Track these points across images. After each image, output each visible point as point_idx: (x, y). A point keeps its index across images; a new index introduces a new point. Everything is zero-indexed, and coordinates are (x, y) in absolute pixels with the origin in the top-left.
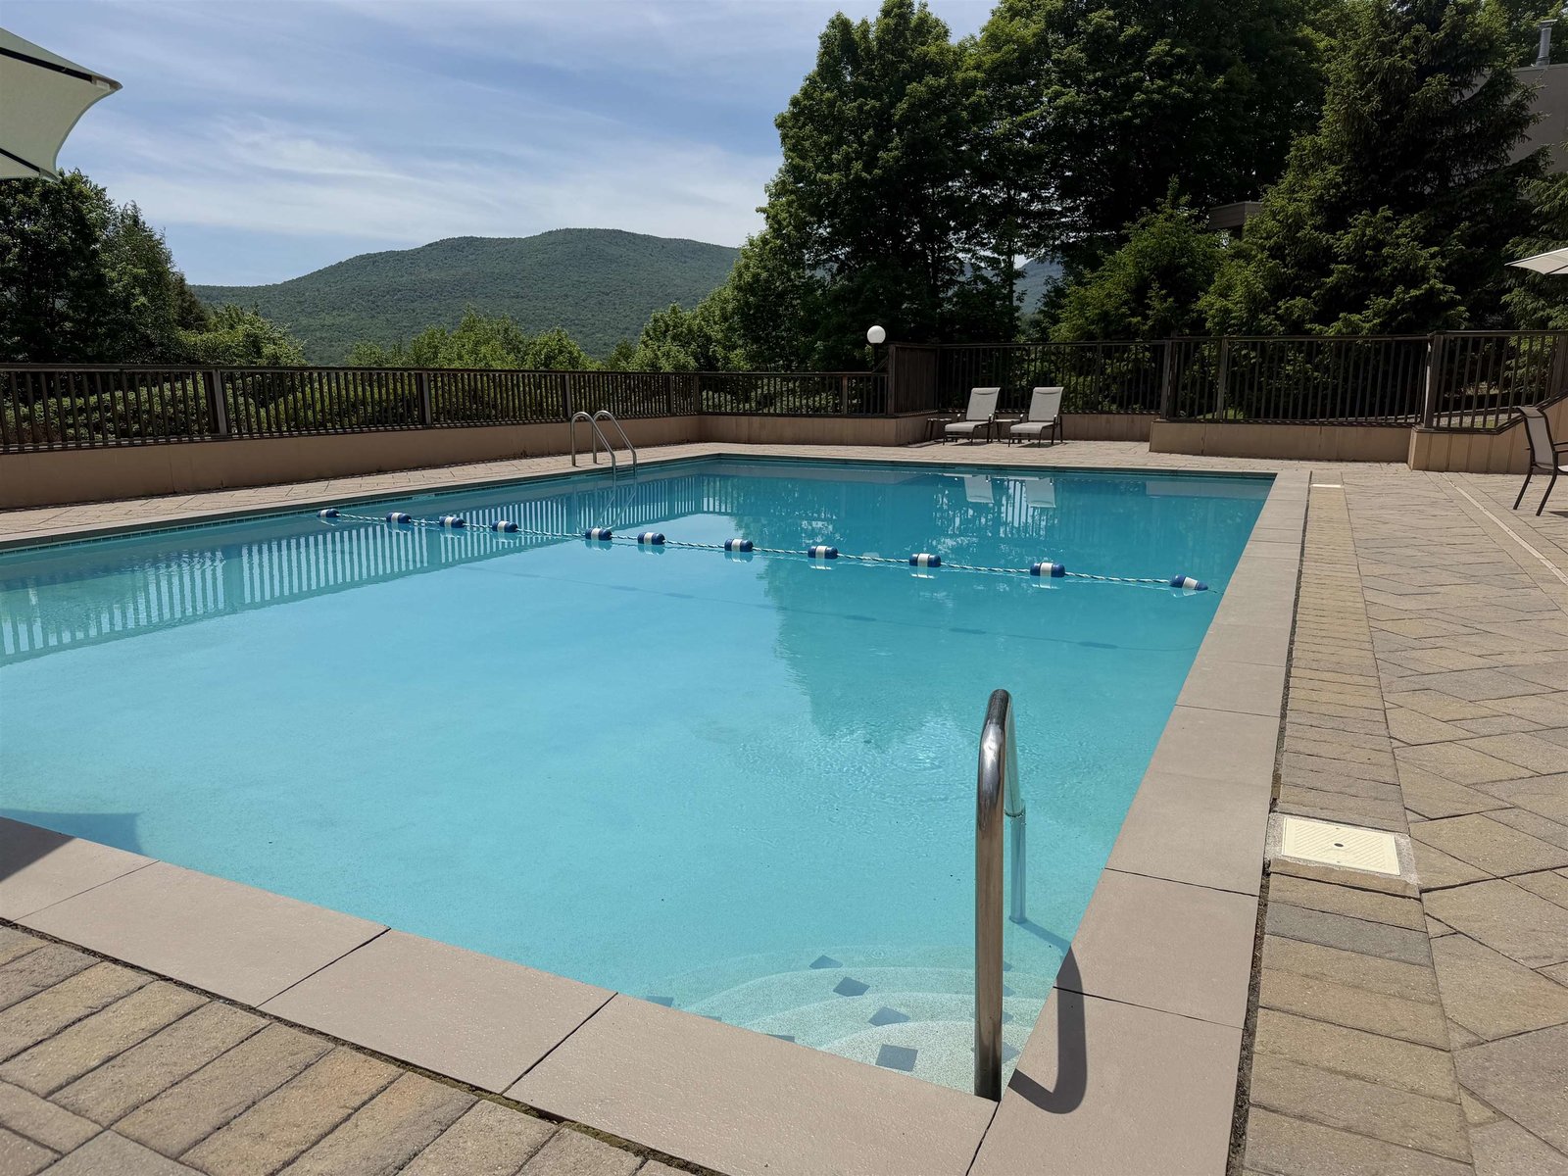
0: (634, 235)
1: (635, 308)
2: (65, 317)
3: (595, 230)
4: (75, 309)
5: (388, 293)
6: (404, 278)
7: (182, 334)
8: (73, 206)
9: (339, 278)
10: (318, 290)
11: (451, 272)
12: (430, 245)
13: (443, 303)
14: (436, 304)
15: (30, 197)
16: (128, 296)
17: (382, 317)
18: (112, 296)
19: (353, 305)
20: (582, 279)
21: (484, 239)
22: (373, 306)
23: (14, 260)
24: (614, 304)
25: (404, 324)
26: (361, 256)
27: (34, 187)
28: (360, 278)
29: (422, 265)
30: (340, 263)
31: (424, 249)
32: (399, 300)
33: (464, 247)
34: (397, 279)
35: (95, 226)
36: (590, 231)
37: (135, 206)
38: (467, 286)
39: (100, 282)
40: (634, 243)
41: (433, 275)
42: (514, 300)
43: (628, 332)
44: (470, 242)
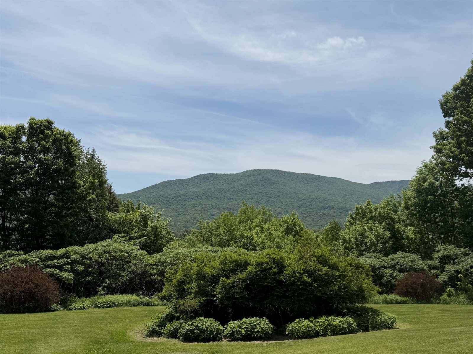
0: (284, 172)
1: (284, 204)
2: (53, 205)
3: (267, 170)
4: (58, 201)
5: (175, 197)
6: (182, 191)
7: (109, 214)
8: (67, 147)
9: (155, 191)
10: (146, 196)
11: (203, 188)
12: (194, 177)
13: (198, 202)
14: (195, 202)
15: (47, 142)
16: (87, 194)
17: (171, 207)
18: (79, 193)
19: (160, 202)
20: (260, 191)
21: (218, 174)
22: (168, 203)
23: (33, 174)
24: (274, 202)
25: (180, 211)
26: (165, 182)
27: (49, 138)
28: (164, 190)
29: (191, 185)
30: (156, 184)
31: (191, 179)
32: (179, 200)
33: (209, 178)
34: (179, 191)
35: (76, 158)
36: (265, 170)
37: (94, 150)
38: (209, 194)
39: (74, 185)
40: (284, 175)
41: (195, 190)
42: (229, 200)
43: (280, 214)
44: (212, 175)
